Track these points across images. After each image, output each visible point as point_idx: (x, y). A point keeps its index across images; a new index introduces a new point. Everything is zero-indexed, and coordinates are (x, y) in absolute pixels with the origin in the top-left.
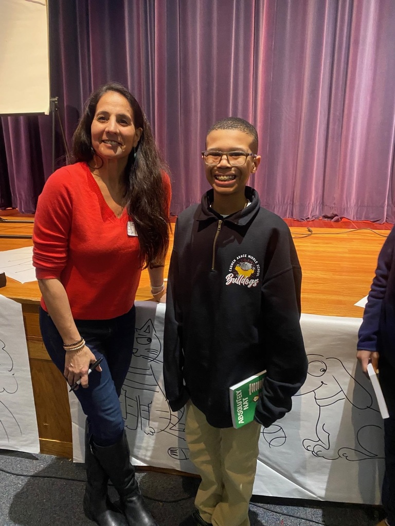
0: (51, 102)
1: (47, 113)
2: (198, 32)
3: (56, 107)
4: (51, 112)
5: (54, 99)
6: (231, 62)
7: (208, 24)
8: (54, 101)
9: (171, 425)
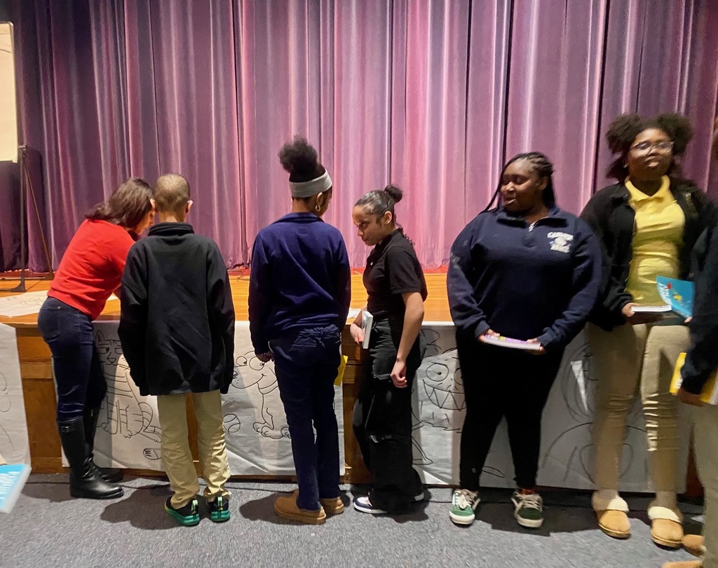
0: (19, 150)
1: (15, 161)
2: (174, 66)
3: (23, 154)
4: (19, 160)
5: (21, 147)
6: (211, 98)
7: (184, 58)
8: (22, 149)
9: (144, 428)
